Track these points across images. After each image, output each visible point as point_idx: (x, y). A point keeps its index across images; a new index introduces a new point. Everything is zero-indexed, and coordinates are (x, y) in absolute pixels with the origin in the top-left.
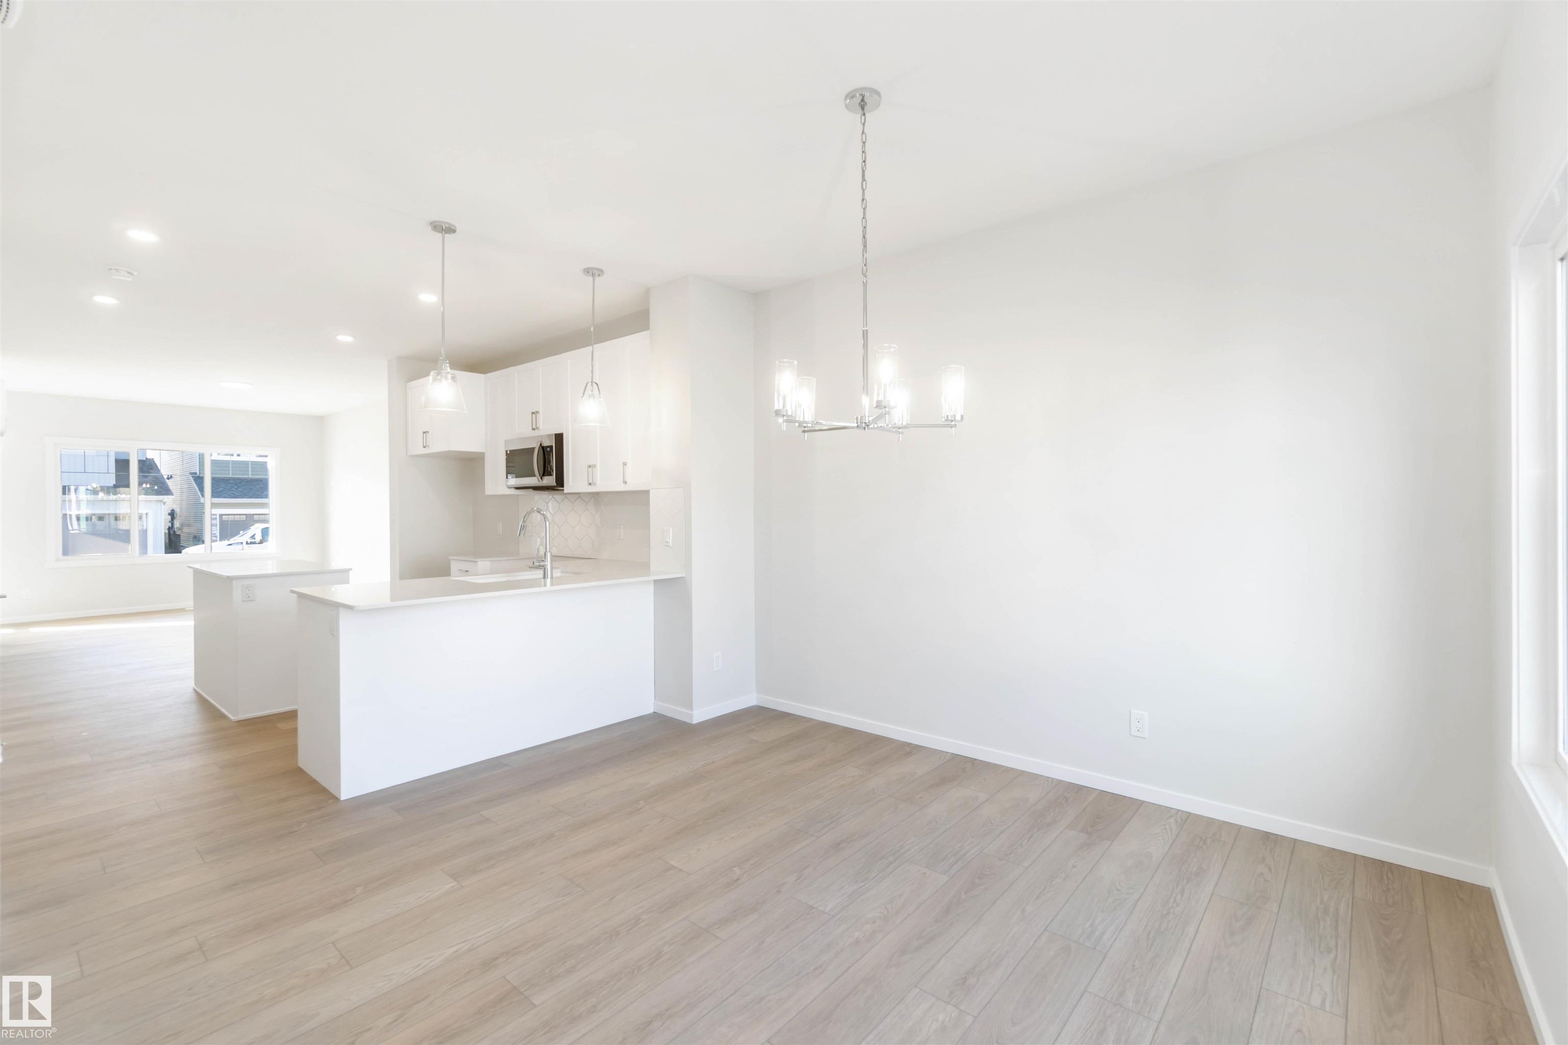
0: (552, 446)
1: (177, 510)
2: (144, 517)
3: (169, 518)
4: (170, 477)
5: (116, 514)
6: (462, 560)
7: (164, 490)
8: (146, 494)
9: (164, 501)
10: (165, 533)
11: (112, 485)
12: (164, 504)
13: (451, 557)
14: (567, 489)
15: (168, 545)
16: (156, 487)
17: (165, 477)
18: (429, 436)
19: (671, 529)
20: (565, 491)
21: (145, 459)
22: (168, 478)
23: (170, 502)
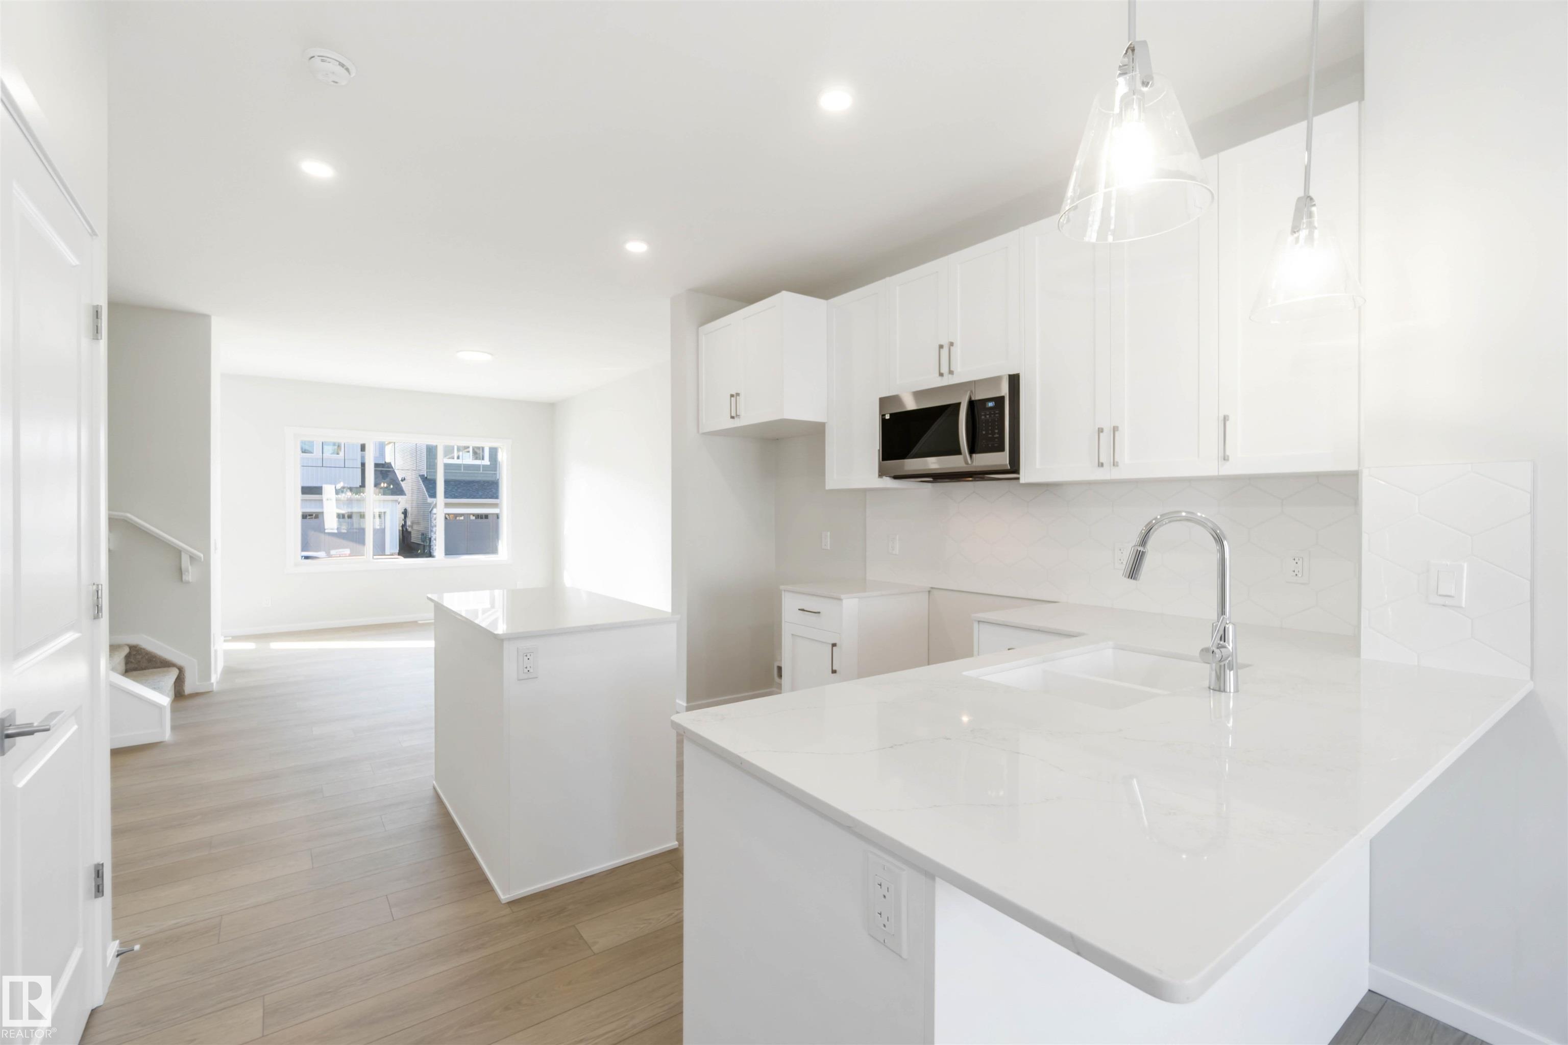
0: (1003, 398)
1: (409, 510)
2: (383, 515)
3: (403, 516)
4: (404, 480)
5: (361, 512)
6: (804, 594)
7: (397, 490)
8: (384, 494)
9: (399, 500)
10: (399, 530)
11: (358, 486)
12: (399, 504)
13: (782, 587)
14: (1026, 475)
15: (401, 540)
16: (392, 486)
17: (400, 479)
18: (741, 399)
19: (1465, 565)
20: (1022, 481)
21: (384, 463)
22: (402, 480)
23: (403, 502)
